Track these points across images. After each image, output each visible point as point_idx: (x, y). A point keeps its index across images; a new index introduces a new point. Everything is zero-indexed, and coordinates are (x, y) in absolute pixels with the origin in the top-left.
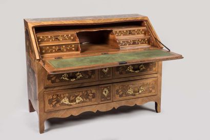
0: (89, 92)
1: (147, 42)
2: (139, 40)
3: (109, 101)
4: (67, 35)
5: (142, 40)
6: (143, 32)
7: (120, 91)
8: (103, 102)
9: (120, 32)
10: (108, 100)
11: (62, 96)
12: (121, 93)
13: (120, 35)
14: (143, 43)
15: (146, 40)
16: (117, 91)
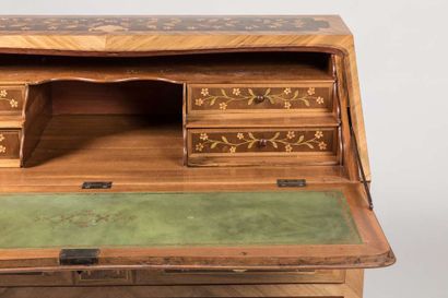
1: (322, 145)
2: (283, 135)
5: (298, 134)
6: (320, 100)
9: (213, 92)
13: (216, 107)
14: (303, 148)
15: (319, 135)
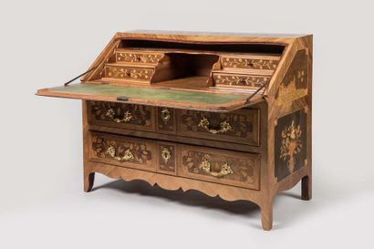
0: (143, 147)
2: (251, 78)
3: (172, 173)
4: (153, 56)
5: (257, 78)
7: (189, 160)
8: (162, 172)
9: (231, 60)
10: (171, 170)
11: (108, 143)
12: (191, 165)
13: (232, 67)
15: (265, 79)
16: (185, 158)
